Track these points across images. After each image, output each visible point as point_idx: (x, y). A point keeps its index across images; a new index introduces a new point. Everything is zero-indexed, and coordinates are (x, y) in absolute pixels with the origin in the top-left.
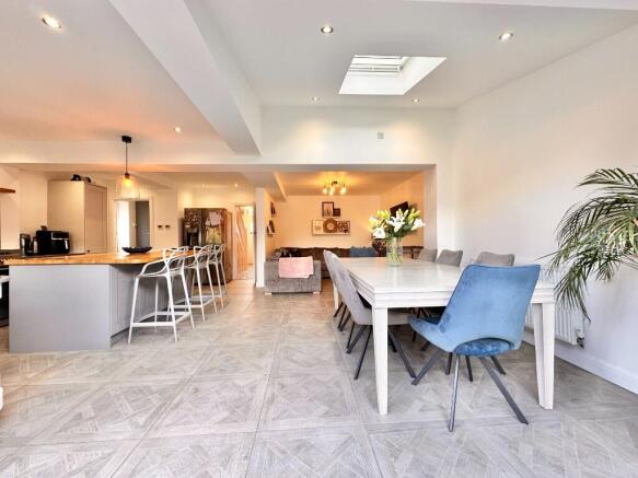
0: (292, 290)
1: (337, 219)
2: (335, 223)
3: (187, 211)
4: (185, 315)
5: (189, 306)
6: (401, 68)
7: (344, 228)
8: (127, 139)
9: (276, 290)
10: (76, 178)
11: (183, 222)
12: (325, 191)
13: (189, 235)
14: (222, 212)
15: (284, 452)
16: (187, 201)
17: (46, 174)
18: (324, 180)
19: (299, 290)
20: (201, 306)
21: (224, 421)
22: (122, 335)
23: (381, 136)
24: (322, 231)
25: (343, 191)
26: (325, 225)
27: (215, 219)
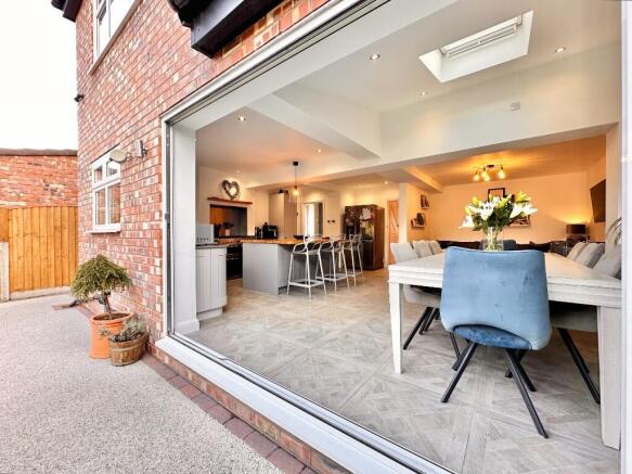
3: (347, 208)
4: (319, 283)
5: (324, 279)
8: (296, 164)
10: (281, 192)
11: (345, 217)
12: (477, 178)
13: (348, 227)
14: (373, 208)
15: (314, 361)
16: (349, 200)
17: (268, 191)
20: (335, 280)
21: (300, 340)
22: (282, 289)
23: (517, 106)
25: (502, 175)
27: (367, 215)
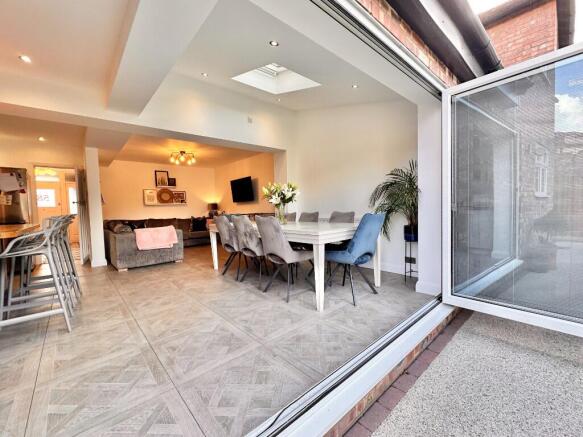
0: (153, 262)
1: (171, 188)
2: (170, 193)
6: (277, 74)
7: (180, 198)
9: (133, 265)
12: (172, 160)
18: (171, 149)
19: (161, 261)
23: (250, 121)
24: (156, 201)
25: (193, 161)
26: (159, 196)
